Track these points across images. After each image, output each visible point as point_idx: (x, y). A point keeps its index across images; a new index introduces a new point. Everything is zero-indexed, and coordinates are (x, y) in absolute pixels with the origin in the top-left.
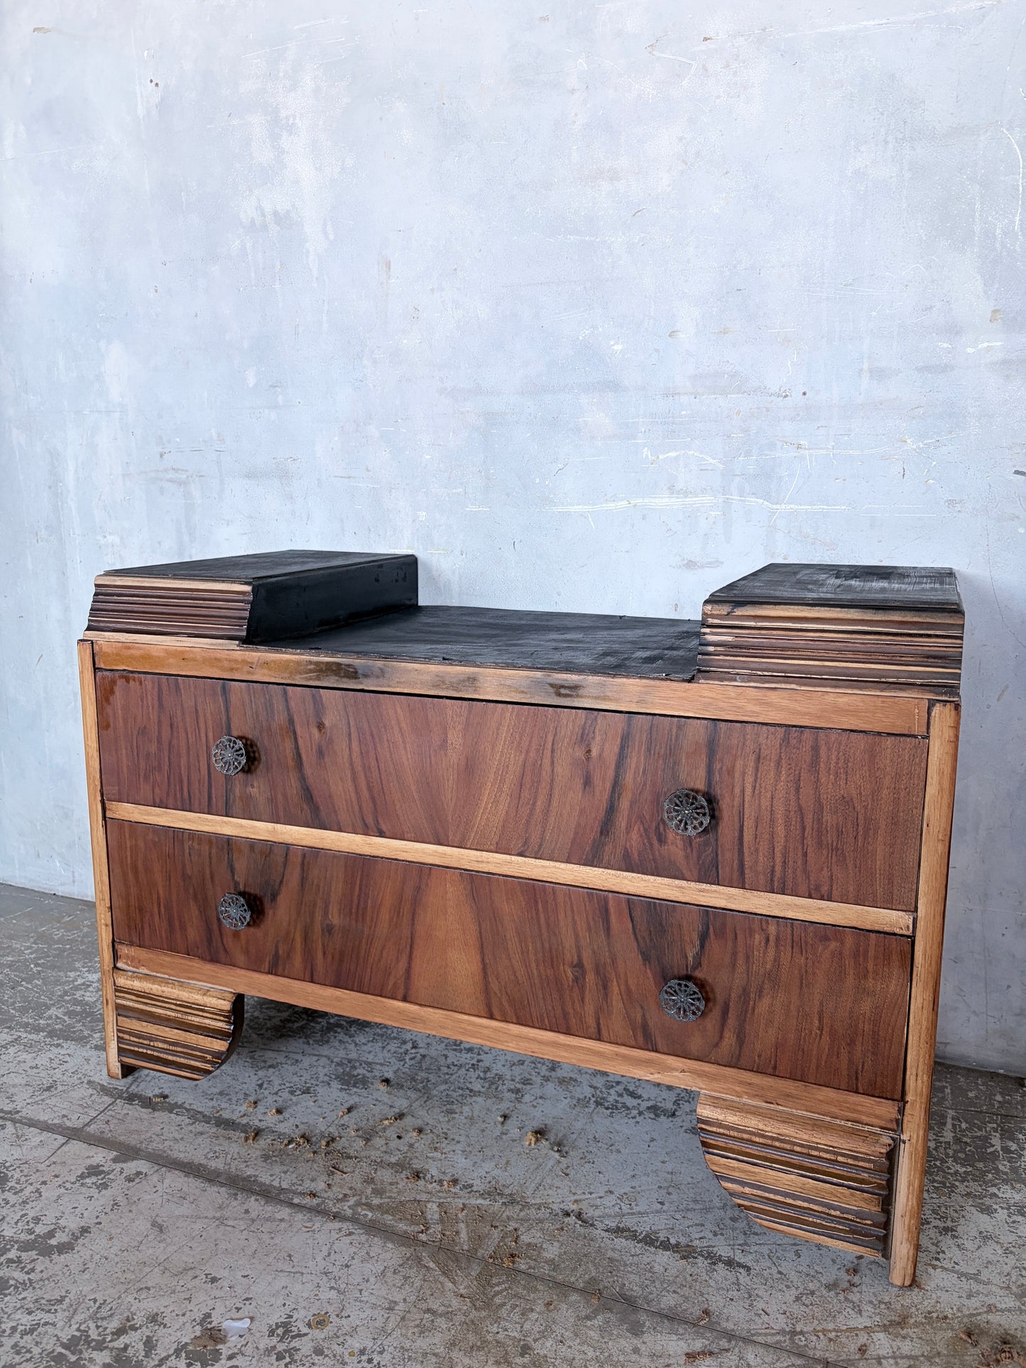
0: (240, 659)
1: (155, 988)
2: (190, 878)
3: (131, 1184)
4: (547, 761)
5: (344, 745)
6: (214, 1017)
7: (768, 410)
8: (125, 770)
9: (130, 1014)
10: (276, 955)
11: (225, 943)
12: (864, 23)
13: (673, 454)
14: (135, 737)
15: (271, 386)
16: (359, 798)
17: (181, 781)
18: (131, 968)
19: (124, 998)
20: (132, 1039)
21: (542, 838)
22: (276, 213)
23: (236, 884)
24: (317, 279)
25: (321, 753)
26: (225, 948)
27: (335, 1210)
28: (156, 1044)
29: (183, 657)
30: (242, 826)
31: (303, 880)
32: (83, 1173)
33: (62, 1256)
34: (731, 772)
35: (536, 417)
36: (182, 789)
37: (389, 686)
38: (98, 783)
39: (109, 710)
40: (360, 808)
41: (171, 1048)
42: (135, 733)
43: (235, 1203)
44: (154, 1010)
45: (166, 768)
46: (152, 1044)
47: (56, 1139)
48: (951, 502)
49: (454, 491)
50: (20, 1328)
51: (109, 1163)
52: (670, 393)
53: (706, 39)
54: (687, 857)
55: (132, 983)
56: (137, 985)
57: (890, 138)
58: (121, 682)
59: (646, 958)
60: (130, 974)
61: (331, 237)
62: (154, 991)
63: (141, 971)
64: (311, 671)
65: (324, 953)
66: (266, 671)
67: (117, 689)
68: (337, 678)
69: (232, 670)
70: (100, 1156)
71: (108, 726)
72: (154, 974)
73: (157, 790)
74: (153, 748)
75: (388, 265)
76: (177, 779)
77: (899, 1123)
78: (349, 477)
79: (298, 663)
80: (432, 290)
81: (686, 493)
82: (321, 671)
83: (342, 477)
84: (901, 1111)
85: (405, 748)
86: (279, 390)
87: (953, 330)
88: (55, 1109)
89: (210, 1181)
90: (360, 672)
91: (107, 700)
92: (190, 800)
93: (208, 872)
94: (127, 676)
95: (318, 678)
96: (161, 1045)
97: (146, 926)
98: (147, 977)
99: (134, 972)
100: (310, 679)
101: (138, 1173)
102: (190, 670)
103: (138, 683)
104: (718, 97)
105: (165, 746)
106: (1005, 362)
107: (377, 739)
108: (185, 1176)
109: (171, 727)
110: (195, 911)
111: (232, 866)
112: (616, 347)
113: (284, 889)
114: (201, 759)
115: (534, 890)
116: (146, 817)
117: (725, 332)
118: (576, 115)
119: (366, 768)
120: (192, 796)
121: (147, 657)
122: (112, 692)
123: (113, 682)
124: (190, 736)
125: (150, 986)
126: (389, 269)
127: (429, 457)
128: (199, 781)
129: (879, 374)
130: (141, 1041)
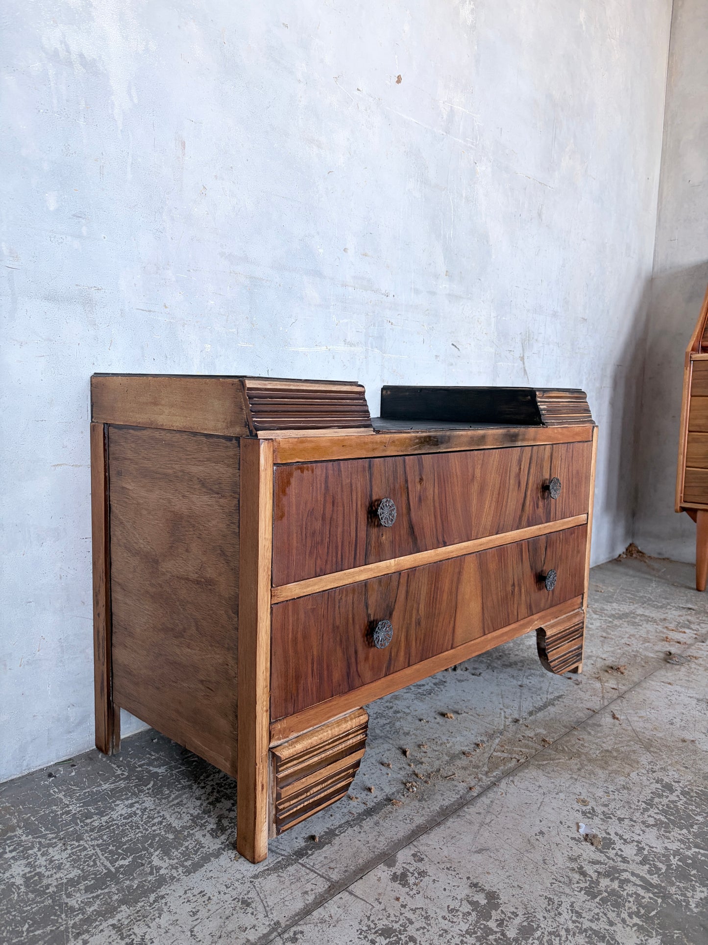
0: (379, 440)
1: (314, 740)
2: (338, 627)
3: (426, 859)
4: (508, 478)
5: (431, 492)
6: (356, 734)
7: (381, 302)
8: (294, 551)
9: (290, 780)
10: (390, 659)
11: (359, 669)
12: (412, 119)
13: (345, 321)
14: (305, 519)
15: (74, 215)
16: (436, 524)
17: (337, 547)
18: (282, 741)
19: (287, 768)
20: (292, 802)
21: (504, 521)
22: (81, 56)
23: (369, 616)
24: (121, 131)
25: (420, 500)
26: (358, 674)
27: (489, 783)
28: (312, 792)
29: (342, 443)
30: (371, 570)
31: (407, 592)
32: (400, 884)
33: (501, 897)
34: (555, 467)
35: (280, 285)
36: (337, 553)
37: (451, 448)
38: (270, 573)
39: (285, 500)
40: (437, 530)
41: (323, 785)
42: (306, 515)
43: (468, 817)
44: (311, 761)
45: (327, 540)
46: (308, 794)
47: (341, 898)
48: (437, 356)
49: (230, 330)
50: (574, 918)
51: (394, 870)
52: (344, 285)
53: (358, 90)
54: (543, 512)
55: (294, 749)
56: (299, 747)
57: (419, 180)
58: (296, 473)
59: (532, 569)
60: (286, 744)
61: (136, 101)
62: (315, 743)
63: (291, 737)
64: (417, 444)
65: (416, 640)
66: (393, 448)
67: (293, 481)
68: (428, 446)
69: (374, 450)
70: (382, 872)
71: (282, 517)
72: (301, 733)
73: (319, 561)
74: (318, 525)
75: (183, 144)
76: (334, 546)
77: (582, 603)
78: (150, 311)
79: (410, 439)
80: (216, 177)
81: (351, 344)
82: (421, 443)
83: (143, 310)
84: (583, 599)
85: (458, 485)
86: (84, 221)
87: (437, 277)
88: (286, 899)
89: (439, 824)
90: (439, 440)
91: (284, 492)
92: (342, 560)
93: (351, 616)
94: (301, 467)
95: (420, 448)
96: (315, 790)
97: (301, 691)
98: (298, 739)
99: (287, 742)
100: (416, 449)
101: (414, 855)
102: (347, 454)
103: (310, 472)
104: (363, 125)
105: (328, 522)
106: (449, 295)
107: (446, 482)
108: (429, 834)
109: (333, 505)
110: (339, 653)
111: (367, 603)
112: (320, 250)
113: (396, 607)
114: (352, 524)
115: (501, 550)
116: (305, 590)
117: (365, 255)
118: (301, 97)
119: (441, 503)
120: (344, 557)
121: (317, 449)
122: (289, 483)
123: (290, 475)
124: (345, 509)
125: (310, 741)
126: (184, 148)
127: (212, 302)
128: (349, 543)
129: (417, 291)
130: (299, 799)
